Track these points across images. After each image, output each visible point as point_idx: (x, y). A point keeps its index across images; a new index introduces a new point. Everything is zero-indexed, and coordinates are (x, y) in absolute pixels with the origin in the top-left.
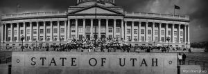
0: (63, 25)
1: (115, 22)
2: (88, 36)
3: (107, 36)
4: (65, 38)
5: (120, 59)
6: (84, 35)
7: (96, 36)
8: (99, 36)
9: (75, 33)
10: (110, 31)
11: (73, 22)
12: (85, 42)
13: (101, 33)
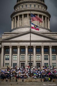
1: (51, 49)
2: (23, 64)
3: (43, 65)
6: (18, 64)
7: (31, 64)
8: (35, 64)
9: (9, 62)
10: (46, 59)
11: (7, 49)
12: (20, 71)
13: (36, 61)
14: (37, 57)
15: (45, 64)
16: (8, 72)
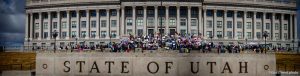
0: (115, 15)
1: (189, 11)
2: (151, 31)
3: (179, 32)
4: (117, 34)
5: (192, 63)
6: (145, 31)
7: (162, 31)
8: (167, 31)
9: (132, 28)
10: (183, 24)
11: (129, 11)
12: (147, 40)
13: (170, 27)
14: (171, 21)
15: (181, 30)
16: (132, 42)
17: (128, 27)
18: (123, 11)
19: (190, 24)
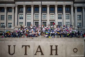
2: (37, 23)
3: (57, 24)
4: (13, 25)
5: (9, 46)
7: (45, 23)
8: (48, 23)
9: (23, 21)
10: (60, 18)
11: (21, 8)
12: (33, 30)
13: (50, 20)
14: (51, 16)
15: (59, 23)
16: (22, 31)
17: (20, 21)
18: (16, 9)
19: (64, 17)
